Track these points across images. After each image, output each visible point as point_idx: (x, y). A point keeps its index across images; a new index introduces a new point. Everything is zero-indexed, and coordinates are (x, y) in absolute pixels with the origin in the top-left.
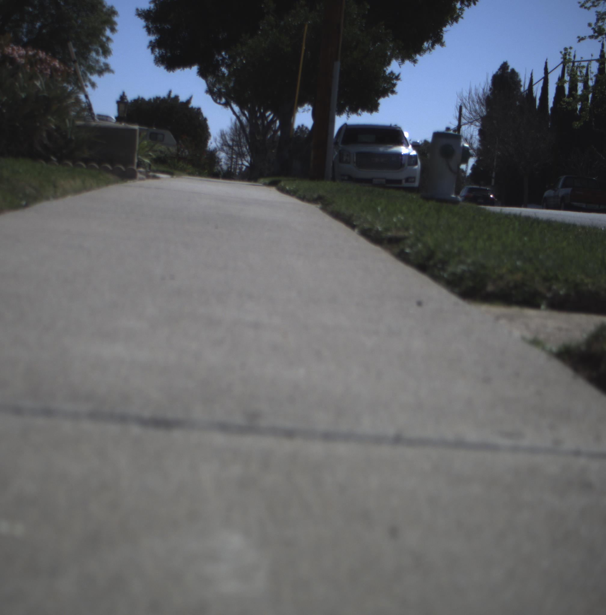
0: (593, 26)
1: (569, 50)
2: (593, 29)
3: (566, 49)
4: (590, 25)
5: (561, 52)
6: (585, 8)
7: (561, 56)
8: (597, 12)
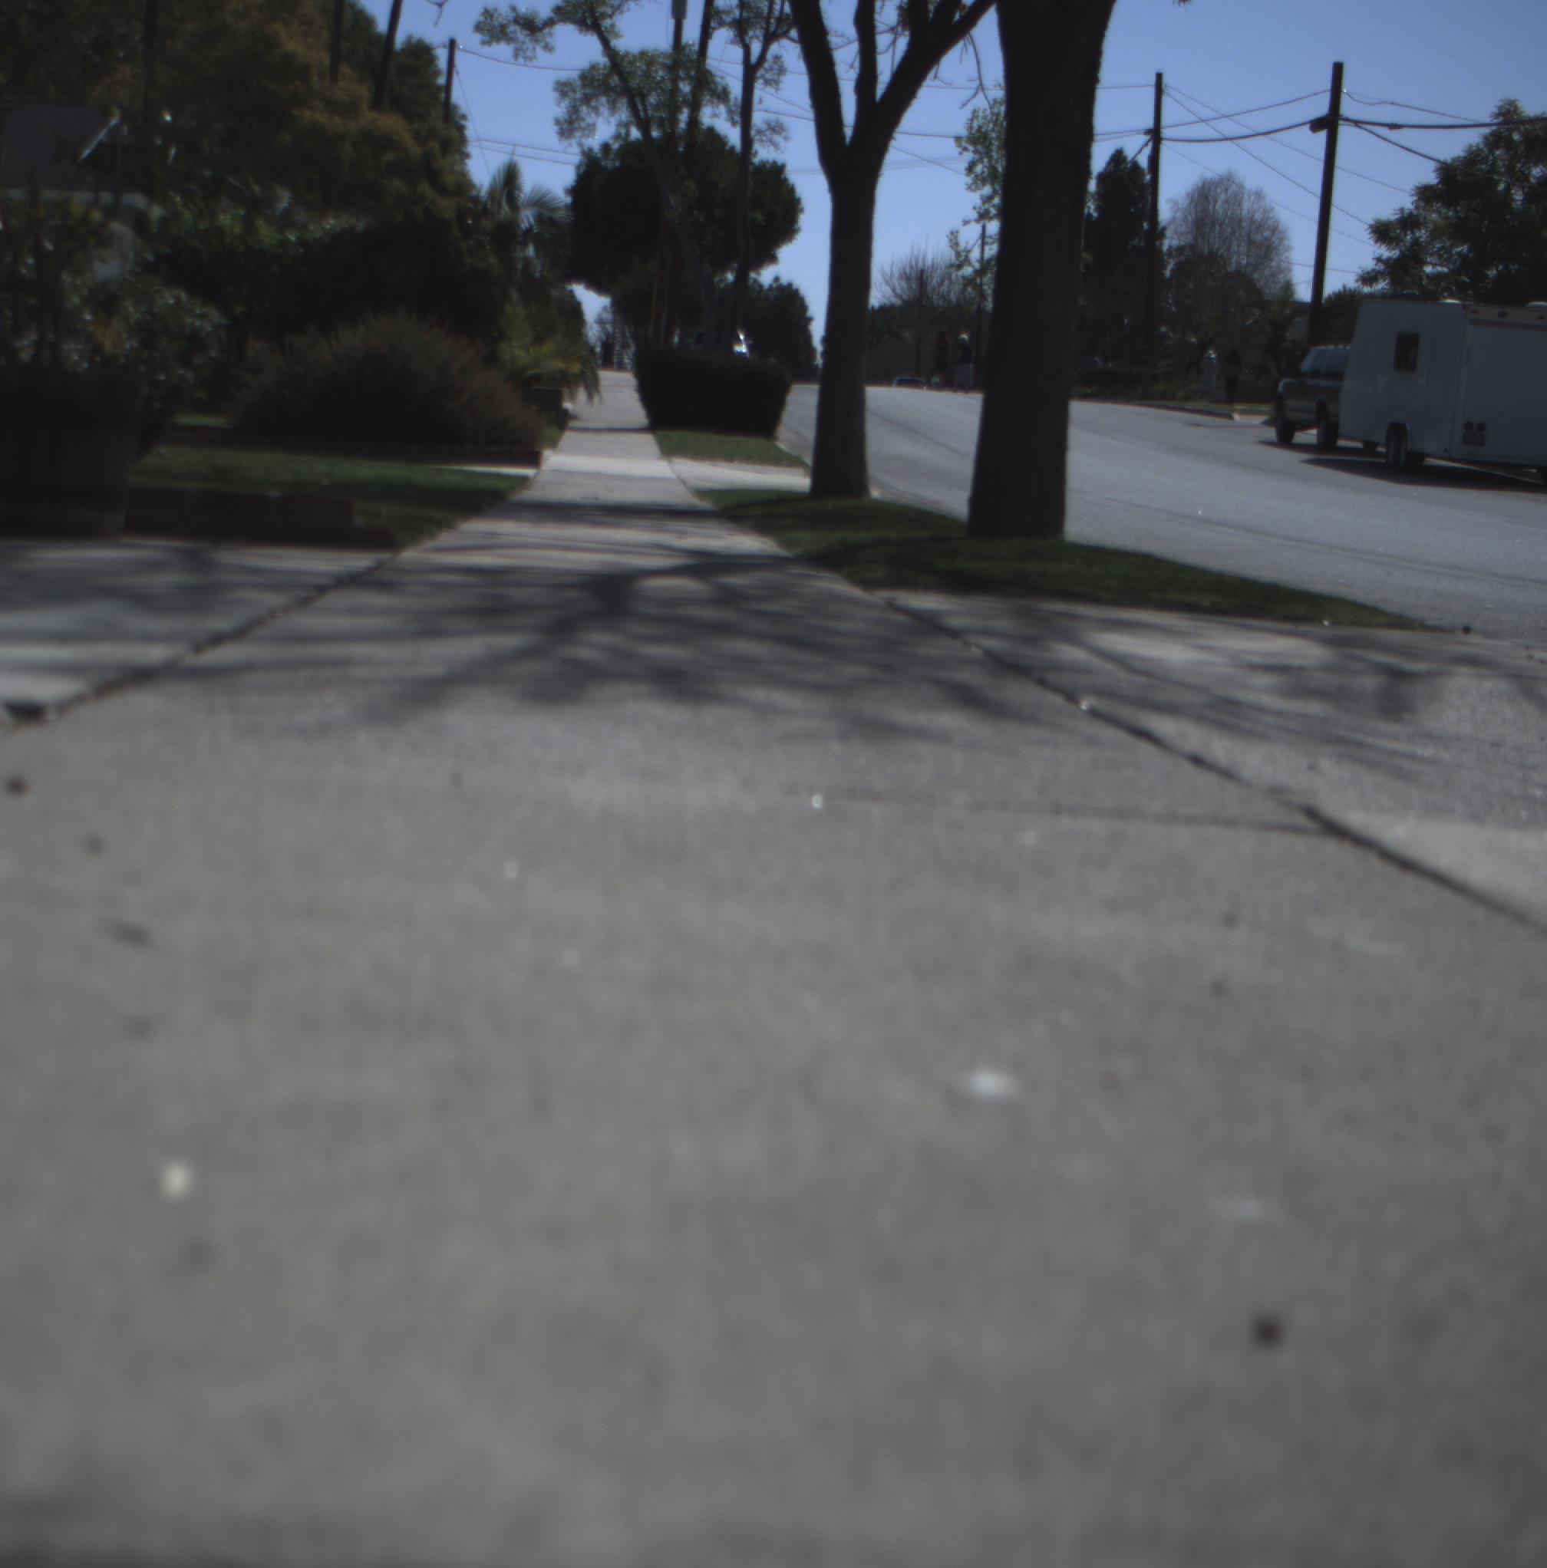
0: (978, 209)
1: (956, 234)
2: (978, 213)
3: (952, 233)
4: (975, 208)
5: (948, 237)
6: (972, 190)
7: (947, 240)
8: (981, 196)
